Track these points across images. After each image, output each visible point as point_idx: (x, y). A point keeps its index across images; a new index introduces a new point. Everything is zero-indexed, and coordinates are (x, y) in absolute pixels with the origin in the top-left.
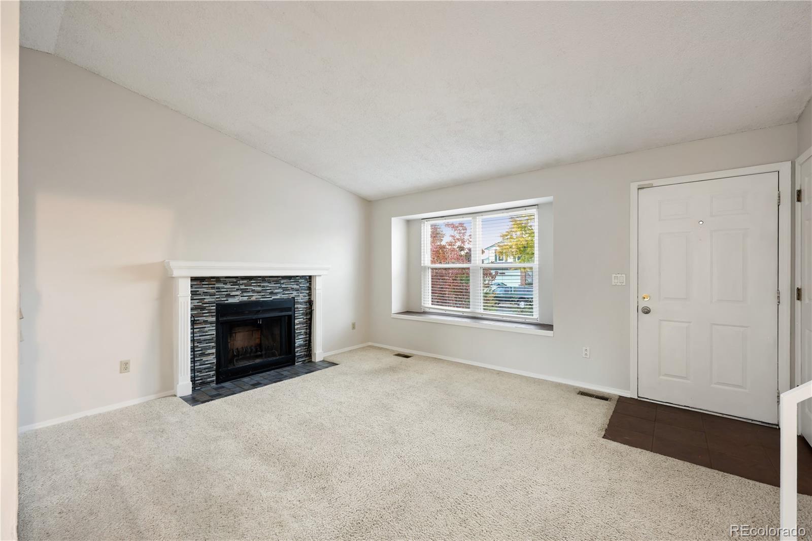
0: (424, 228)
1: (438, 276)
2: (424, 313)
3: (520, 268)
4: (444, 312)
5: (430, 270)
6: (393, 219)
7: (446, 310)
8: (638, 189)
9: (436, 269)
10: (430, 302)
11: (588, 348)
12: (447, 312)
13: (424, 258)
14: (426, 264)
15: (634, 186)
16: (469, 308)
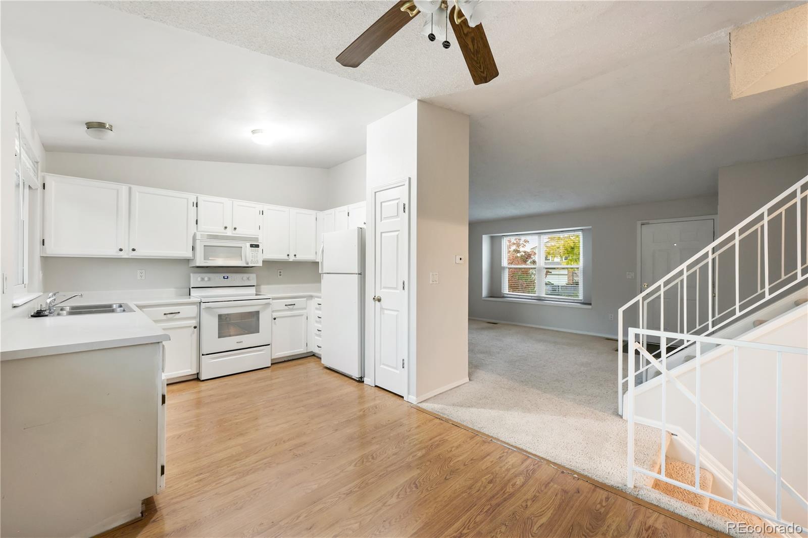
0: (503, 242)
1: (513, 273)
2: (504, 297)
3: (567, 268)
4: (518, 297)
5: (507, 269)
6: (484, 236)
7: (519, 295)
8: (642, 225)
9: (511, 268)
10: (507, 290)
11: (613, 315)
12: (520, 297)
13: (503, 261)
14: (505, 266)
15: (639, 223)
16: (535, 293)
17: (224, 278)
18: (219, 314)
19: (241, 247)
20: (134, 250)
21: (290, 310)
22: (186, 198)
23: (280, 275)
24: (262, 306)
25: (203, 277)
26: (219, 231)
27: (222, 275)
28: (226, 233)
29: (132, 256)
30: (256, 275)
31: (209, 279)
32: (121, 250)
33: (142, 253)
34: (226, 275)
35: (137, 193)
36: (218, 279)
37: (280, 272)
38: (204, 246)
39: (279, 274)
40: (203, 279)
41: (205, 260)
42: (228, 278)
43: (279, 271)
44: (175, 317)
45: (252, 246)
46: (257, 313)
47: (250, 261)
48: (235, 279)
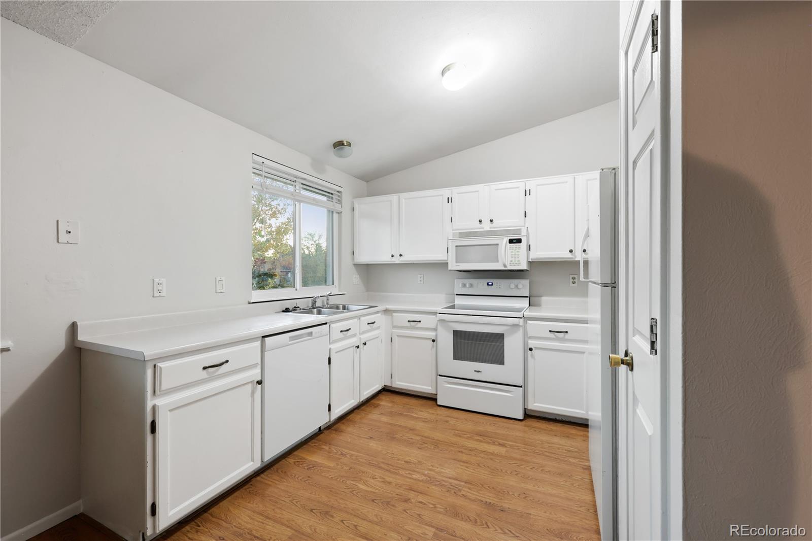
17: (488, 285)
18: (455, 329)
19: (498, 245)
20: (401, 255)
21: (558, 339)
22: (441, 195)
23: (574, 283)
24: (509, 327)
25: (465, 283)
26: (474, 226)
27: (486, 281)
28: (483, 228)
29: (402, 261)
30: (530, 283)
31: (471, 285)
32: (393, 256)
33: (409, 258)
34: (490, 281)
35: (404, 200)
36: (481, 285)
37: (574, 278)
38: (456, 246)
39: (571, 280)
40: (464, 285)
41: (456, 262)
42: (492, 285)
43: (571, 276)
44: (417, 326)
45: (511, 241)
46: (500, 337)
47: (509, 262)
48: (501, 286)
